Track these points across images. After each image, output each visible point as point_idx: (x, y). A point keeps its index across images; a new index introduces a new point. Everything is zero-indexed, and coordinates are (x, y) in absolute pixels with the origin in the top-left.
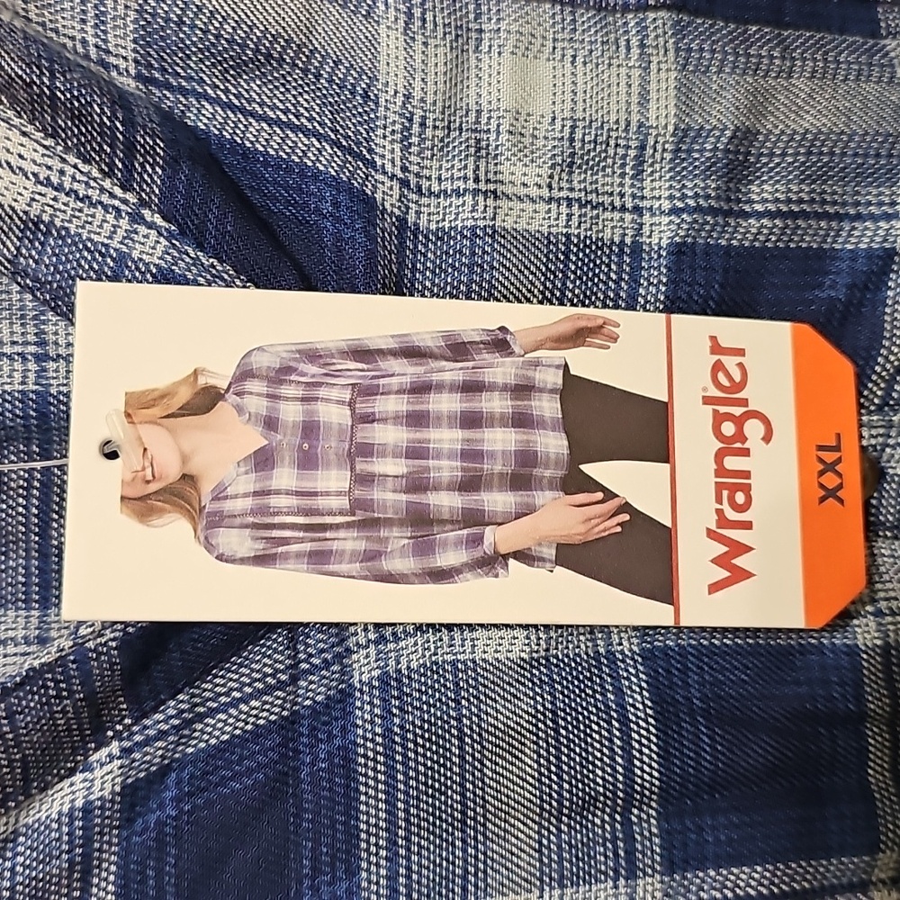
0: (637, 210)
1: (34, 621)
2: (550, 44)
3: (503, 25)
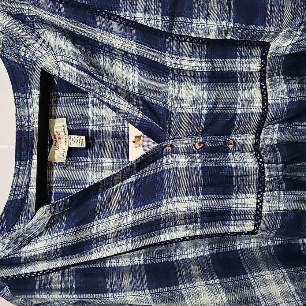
0: (202, 109)
1: (122, 160)
2: (191, 88)
3: (185, 85)
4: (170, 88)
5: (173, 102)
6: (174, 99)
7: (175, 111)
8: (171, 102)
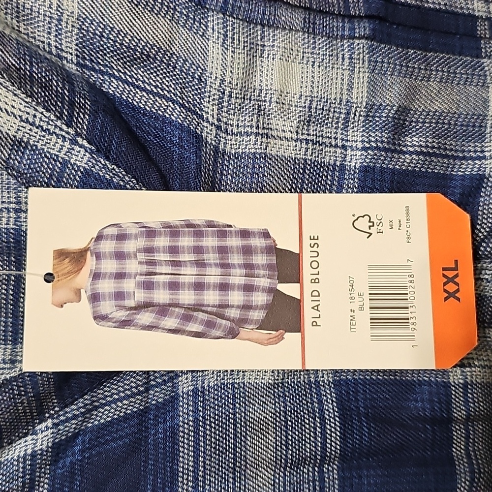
1: (9, 351)
2: (301, 55)
3: (276, 43)
4: (214, 49)
5: (225, 109)
6: (230, 96)
7: (231, 145)
8: (215, 108)
